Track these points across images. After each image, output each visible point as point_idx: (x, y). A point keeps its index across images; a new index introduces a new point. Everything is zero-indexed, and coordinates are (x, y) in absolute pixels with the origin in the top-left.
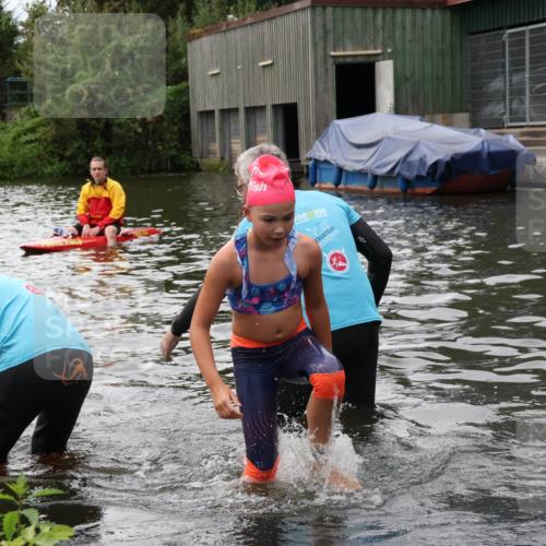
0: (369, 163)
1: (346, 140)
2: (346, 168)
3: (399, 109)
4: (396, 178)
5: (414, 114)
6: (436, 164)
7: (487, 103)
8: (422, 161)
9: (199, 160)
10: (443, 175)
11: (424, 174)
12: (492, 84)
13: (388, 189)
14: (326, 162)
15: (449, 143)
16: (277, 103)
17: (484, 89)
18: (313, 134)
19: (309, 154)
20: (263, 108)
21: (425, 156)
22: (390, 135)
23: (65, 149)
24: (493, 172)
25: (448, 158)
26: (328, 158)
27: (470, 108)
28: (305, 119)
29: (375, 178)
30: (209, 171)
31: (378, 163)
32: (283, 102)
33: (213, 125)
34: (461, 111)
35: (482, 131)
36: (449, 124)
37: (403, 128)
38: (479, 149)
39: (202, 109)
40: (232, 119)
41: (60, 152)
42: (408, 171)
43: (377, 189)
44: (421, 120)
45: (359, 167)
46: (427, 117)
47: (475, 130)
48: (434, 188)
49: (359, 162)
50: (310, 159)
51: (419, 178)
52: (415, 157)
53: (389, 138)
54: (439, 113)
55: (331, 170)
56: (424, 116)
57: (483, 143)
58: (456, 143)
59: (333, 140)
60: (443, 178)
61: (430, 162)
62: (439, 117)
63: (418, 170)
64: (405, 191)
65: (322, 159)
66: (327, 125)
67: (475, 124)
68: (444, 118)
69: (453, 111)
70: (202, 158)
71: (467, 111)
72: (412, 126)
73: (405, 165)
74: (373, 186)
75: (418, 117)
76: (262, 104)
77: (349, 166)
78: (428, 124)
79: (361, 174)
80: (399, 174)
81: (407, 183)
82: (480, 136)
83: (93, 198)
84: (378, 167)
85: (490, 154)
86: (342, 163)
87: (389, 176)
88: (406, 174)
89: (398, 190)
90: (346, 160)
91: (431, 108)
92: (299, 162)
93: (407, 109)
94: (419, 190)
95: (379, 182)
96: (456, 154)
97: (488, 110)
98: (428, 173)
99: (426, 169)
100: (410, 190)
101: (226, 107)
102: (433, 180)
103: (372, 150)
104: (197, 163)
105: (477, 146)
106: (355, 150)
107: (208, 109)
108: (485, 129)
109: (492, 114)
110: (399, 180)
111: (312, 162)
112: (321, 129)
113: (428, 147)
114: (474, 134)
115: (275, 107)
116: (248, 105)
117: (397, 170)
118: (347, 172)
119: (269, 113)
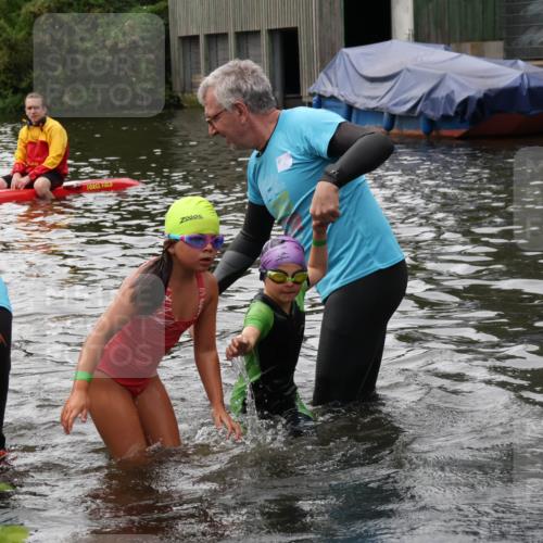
0: (385, 100)
1: (357, 71)
2: (357, 106)
3: (420, 36)
4: (418, 117)
5: (437, 42)
6: (466, 102)
7: (526, 29)
8: (449, 98)
9: (180, 95)
10: (474, 115)
11: (452, 113)
12: (531, 8)
13: (408, 131)
14: (333, 98)
15: (482, 77)
16: (273, 27)
17: (522, 14)
18: (317, 65)
19: (313, 89)
20: (257, 33)
21: (453, 92)
22: (410, 66)
23: (21, 80)
24: (533, 112)
25: (481, 95)
26: (336, 95)
27: (504, 36)
28: (308, 47)
29: (393, 117)
30: (192, 107)
31: (397, 100)
32: (281, 27)
33: (198, 53)
34: (494, 39)
35: (520, 62)
36: (479, 54)
37: (425, 59)
38: (517, 84)
39: (184, 34)
40: (220, 46)
41: (15, 82)
42: (432, 110)
43: (394, 131)
44: (446, 49)
45: (373, 104)
46: (453, 46)
47: (512, 61)
48: (464, 131)
49: (373, 98)
50: (312, 95)
51: (445, 118)
52: (441, 93)
53: (408, 70)
54: (468, 41)
55: (340, 107)
56: (449, 45)
57: (522, 76)
58: (488, 77)
59: (340, 73)
60: (475, 119)
61: (459, 98)
62: (468, 45)
63: (445, 109)
64: (428, 133)
65: (328, 95)
66: (333, 54)
67: (511, 54)
68: (473, 47)
69: (484, 40)
70: (183, 92)
71: (501, 39)
72: (436, 57)
73: (428, 102)
74: (389, 128)
75: (443, 46)
76: (256, 29)
77: (361, 103)
78: (456, 54)
79: (375, 113)
80: (421, 113)
81: (431, 124)
82: (518, 68)
83: (30, 143)
84: (395, 105)
85: (531, 90)
86: (352, 99)
87: (409, 116)
88: (430, 113)
89: (420, 132)
90: (358, 96)
91: (458, 36)
92: (301, 98)
93: (429, 35)
94: (445, 132)
95: (396, 123)
96: (490, 90)
97: (525, 38)
98: (456, 113)
99: (454, 108)
100: (434, 133)
101: (213, 32)
102: (463, 121)
103: (388, 85)
104: (178, 98)
105: (515, 81)
106: (368, 84)
107: (191, 34)
108: (524, 60)
109: (530, 43)
110: (422, 121)
111: (315, 98)
112: (327, 58)
113: (456, 81)
114: (512, 66)
115: (271, 32)
116: (239, 30)
117: (419, 109)
118: (358, 110)
119: (264, 39)
